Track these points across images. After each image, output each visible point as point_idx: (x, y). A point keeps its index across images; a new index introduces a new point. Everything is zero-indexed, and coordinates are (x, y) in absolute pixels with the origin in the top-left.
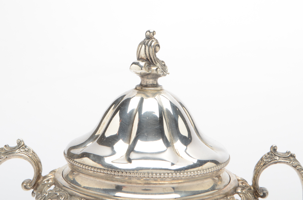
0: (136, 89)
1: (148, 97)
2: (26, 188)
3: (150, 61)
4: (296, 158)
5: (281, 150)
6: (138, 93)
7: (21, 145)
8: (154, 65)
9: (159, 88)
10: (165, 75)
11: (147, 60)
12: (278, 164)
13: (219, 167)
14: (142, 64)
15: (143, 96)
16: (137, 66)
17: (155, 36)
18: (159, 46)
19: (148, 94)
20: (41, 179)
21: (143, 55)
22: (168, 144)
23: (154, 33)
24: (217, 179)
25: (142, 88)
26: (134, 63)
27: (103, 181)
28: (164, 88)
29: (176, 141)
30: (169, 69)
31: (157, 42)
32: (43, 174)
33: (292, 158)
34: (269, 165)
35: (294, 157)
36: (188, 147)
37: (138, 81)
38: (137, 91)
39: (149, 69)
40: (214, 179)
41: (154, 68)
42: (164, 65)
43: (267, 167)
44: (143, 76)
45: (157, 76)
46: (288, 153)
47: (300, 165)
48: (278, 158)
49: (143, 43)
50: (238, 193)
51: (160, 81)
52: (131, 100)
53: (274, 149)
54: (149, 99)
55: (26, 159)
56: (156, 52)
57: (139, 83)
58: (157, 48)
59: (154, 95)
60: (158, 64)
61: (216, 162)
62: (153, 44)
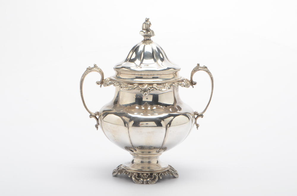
0: (142, 41)
1: (147, 44)
2: (98, 84)
3: (148, 30)
4: (208, 68)
5: (201, 65)
6: (143, 43)
7: (95, 66)
8: (149, 32)
9: (151, 41)
10: (154, 36)
11: (146, 30)
12: (200, 71)
13: (176, 71)
14: (144, 31)
15: (145, 44)
16: (142, 32)
17: (149, 20)
18: (151, 24)
19: (147, 43)
20: (104, 80)
21: (144, 28)
22: (155, 61)
23: (149, 19)
24: (175, 75)
25: (145, 41)
26: (141, 31)
27: (131, 75)
28: (153, 41)
29: (158, 60)
30: (155, 33)
31: (150, 22)
32: (104, 79)
33: (206, 68)
34: (197, 71)
35: (207, 68)
36: (163, 62)
37: (143, 38)
38: (142, 42)
39: (147, 33)
40: (174, 75)
41: (149, 33)
42: (153, 32)
43: (196, 72)
44: (145, 36)
45: (150, 36)
46: (204, 66)
47: (209, 71)
48: (200, 68)
49: (144, 23)
50: (184, 82)
51: (152, 38)
52: (140, 46)
53: (198, 65)
54: (147, 45)
55: (98, 72)
56: (150, 26)
57: (143, 39)
58: (150, 25)
59: (149, 44)
60: (151, 31)
61: (174, 69)
62: (148, 24)
